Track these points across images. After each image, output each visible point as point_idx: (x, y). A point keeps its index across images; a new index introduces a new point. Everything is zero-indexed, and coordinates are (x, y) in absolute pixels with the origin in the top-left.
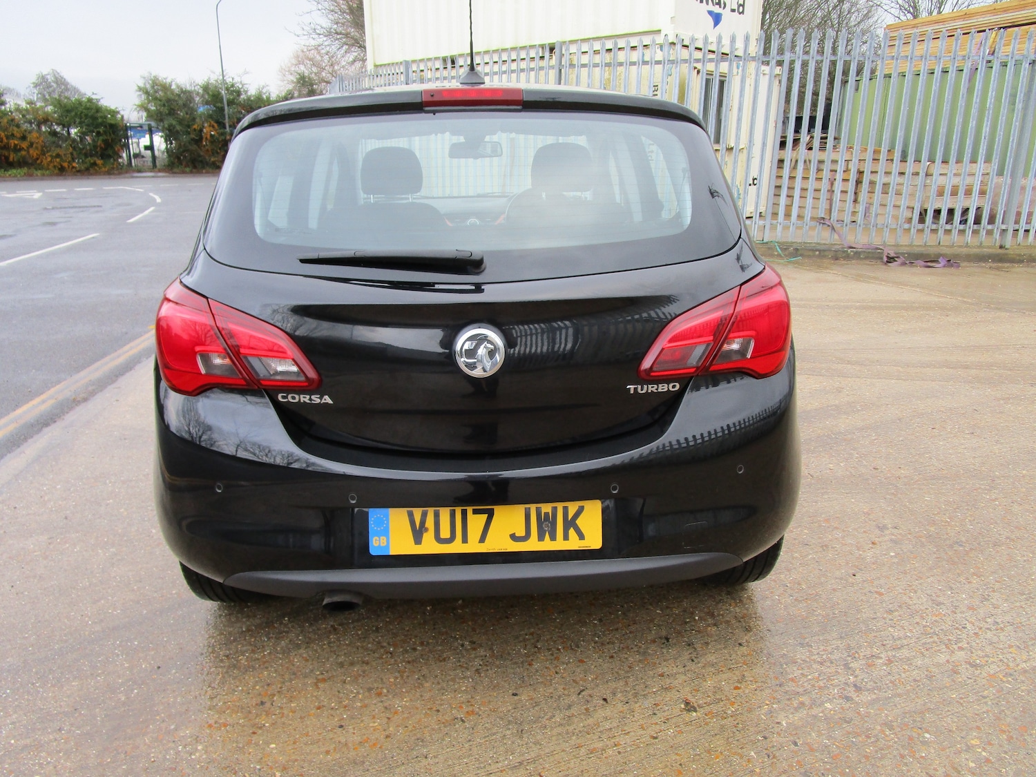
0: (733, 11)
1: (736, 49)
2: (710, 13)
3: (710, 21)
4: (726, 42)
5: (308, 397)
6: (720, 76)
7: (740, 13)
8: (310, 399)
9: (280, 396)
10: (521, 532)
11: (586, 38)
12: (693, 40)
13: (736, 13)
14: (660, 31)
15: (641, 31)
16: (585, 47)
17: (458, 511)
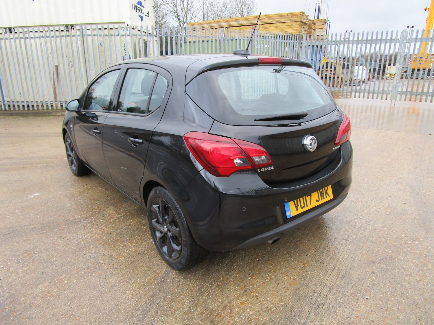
0: (146, 15)
1: (149, 31)
2: (139, 16)
3: (140, 19)
4: (144, 27)
5: (267, 168)
6: (144, 41)
7: (148, 17)
8: (268, 169)
9: (258, 170)
10: (318, 199)
11: (89, 23)
12: (137, 27)
13: (147, 17)
14: (125, 22)
15: (116, 22)
16: (88, 27)
17: (304, 197)
